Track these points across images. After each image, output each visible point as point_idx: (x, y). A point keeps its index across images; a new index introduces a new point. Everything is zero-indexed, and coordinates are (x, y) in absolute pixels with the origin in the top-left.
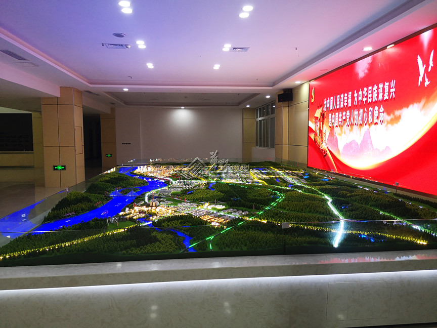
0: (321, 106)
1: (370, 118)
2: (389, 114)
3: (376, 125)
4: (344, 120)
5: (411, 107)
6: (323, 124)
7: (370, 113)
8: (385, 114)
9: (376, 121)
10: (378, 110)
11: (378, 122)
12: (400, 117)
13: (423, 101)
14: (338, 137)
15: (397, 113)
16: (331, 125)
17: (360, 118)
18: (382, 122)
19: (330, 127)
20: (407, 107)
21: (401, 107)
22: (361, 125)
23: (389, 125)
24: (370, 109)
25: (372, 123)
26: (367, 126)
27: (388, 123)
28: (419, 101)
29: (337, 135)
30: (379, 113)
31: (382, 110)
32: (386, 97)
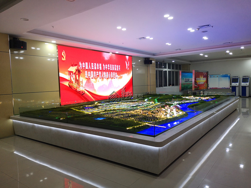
0: (76, 65)
1: (112, 76)
2: (119, 75)
3: (114, 79)
4: (98, 75)
5: (125, 74)
6: (79, 76)
7: (111, 74)
8: (117, 75)
9: (114, 77)
10: (115, 74)
11: (115, 78)
12: (122, 77)
13: (128, 73)
14: (94, 83)
15: (121, 75)
16: (87, 77)
17: (107, 76)
18: (116, 78)
19: (87, 78)
20: (124, 74)
21: (122, 74)
22: (108, 78)
23: (119, 79)
24: (111, 73)
25: (112, 78)
26: (111, 79)
27: (119, 78)
28: (127, 73)
29: (93, 82)
30: (115, 75)
31: (116, 74)
32: (117, 70)
